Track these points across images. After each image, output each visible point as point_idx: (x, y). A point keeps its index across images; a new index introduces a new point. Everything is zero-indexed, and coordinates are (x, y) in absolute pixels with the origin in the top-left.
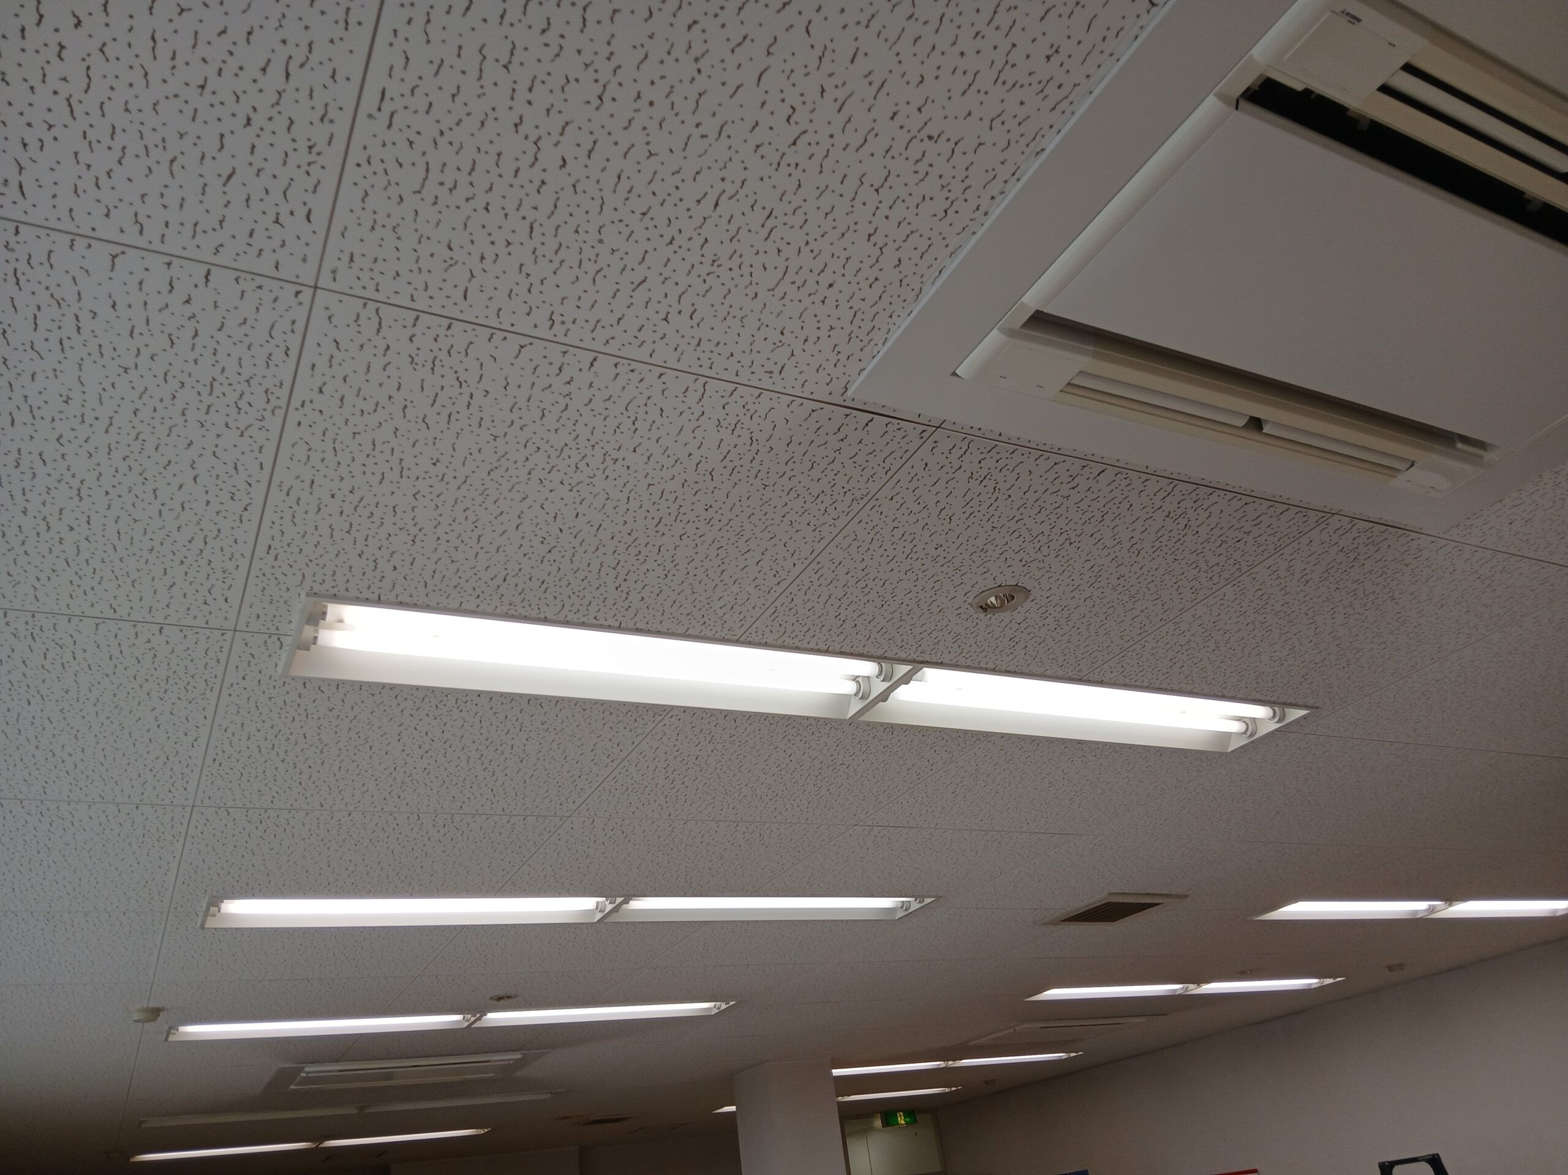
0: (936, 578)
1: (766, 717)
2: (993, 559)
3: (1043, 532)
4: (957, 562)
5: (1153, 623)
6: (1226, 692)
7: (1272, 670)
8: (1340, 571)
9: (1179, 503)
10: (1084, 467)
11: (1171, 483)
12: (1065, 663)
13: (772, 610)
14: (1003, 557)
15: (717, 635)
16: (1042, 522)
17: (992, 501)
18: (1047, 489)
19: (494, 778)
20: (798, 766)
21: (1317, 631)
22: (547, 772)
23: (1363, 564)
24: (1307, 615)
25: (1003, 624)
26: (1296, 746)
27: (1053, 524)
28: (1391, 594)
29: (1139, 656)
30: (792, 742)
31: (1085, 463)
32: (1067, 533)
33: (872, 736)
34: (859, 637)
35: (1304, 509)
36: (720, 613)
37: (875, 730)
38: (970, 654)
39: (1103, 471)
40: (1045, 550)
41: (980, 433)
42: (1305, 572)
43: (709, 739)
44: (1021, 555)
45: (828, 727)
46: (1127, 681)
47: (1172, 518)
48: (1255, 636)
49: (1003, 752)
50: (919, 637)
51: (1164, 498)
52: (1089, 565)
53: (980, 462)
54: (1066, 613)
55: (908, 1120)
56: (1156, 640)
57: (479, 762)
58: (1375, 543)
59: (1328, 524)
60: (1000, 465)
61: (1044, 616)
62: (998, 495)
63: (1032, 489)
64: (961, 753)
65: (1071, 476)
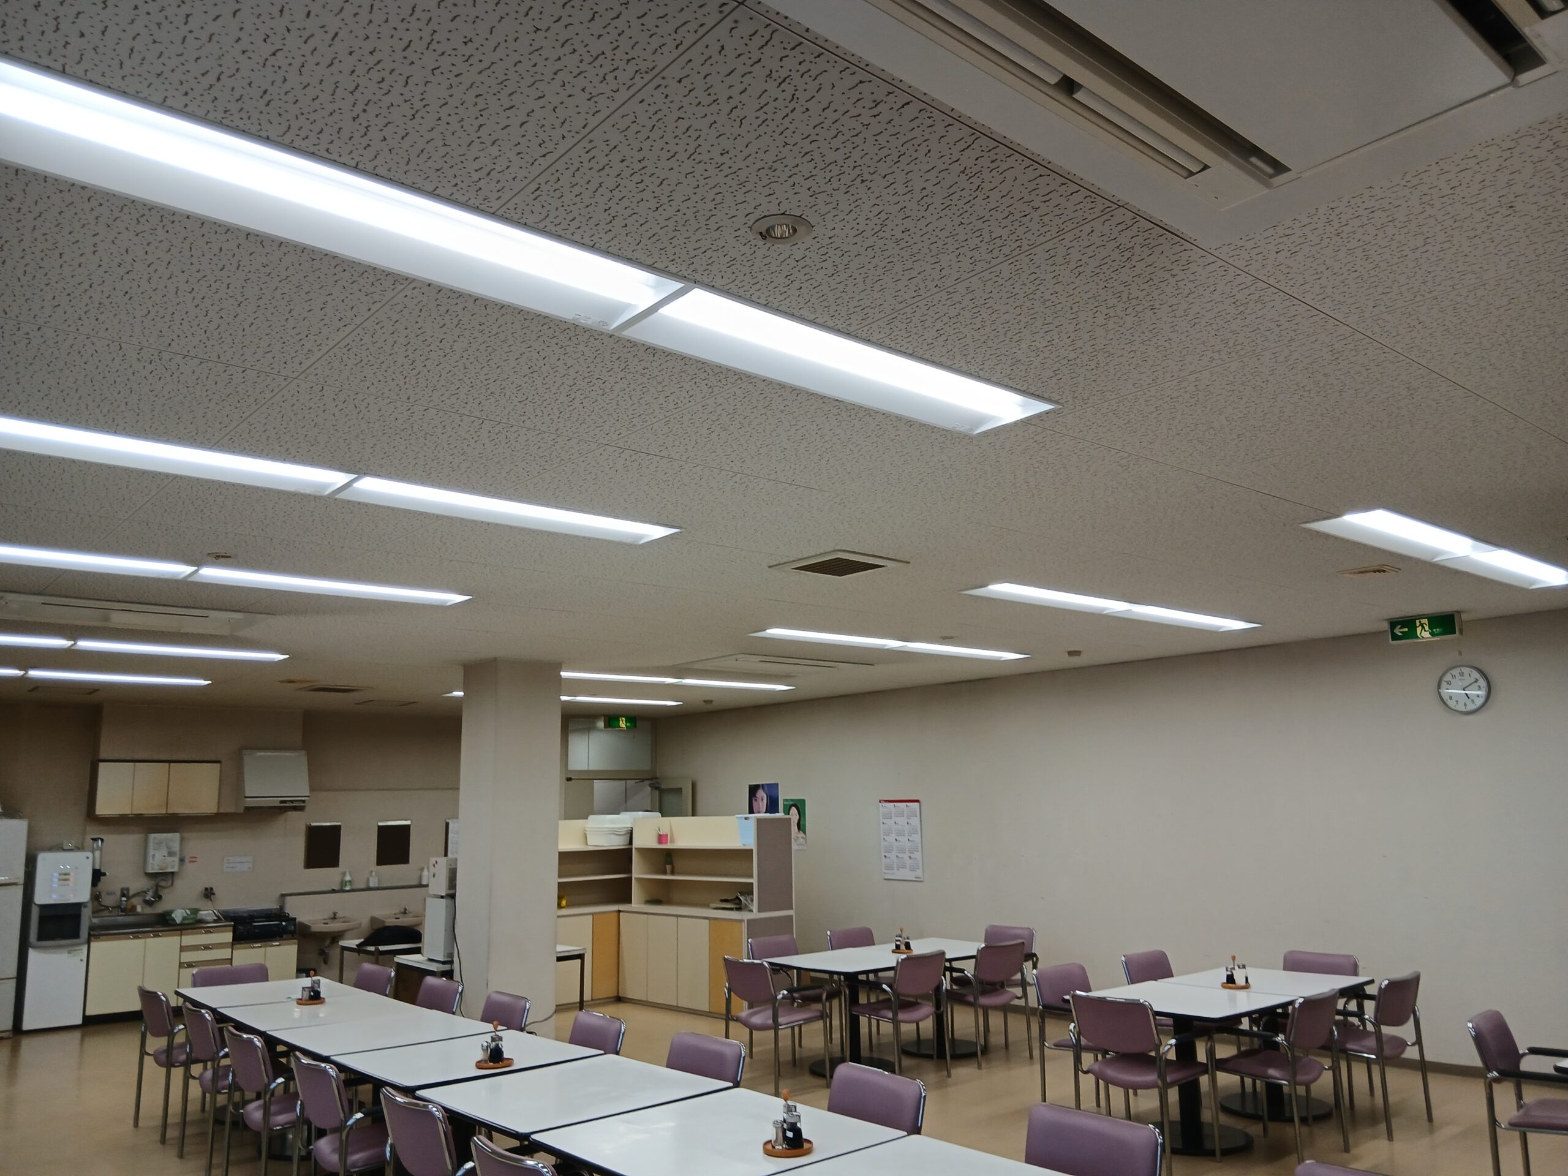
0: (717, 190)
1: (520, 311)
2: (781, 180)
3: (836, 162)
4: (742, 175)
5: (928, 288)
6: (981, 373)
7: (1028, 360)
8: (1112, 269)
9: (977, 159)
10: (889, 93)
11: (973, 134)
12: (837, 313)
13: (534, 186)
14: (791, 181)
15: (470, 203)
16: (837, 149)
17: (788, 111)
18: (848, 111)
19: (208, 319)
20: (551, 372)
21: (1077, 327)
22: (269, 323)
23: (1134, 267)
24: (1072, 309)
25: (782, 258)
26: (1033, 438)
27: (848, 155)
28: (1151, 303)
29: (909, 320)
30: (547, 344)
31: (891, 89)
32: (860, 168)
33: (633, 354)
34: (629, 239)
35: (1093, 194)
36: (475, 176)
37: (635, 348)
38: (743, 283)
39: (908, 103)
40: (835, 184)
41: (784, 23)
42: (1080, 263)
43: (455, 322)
44: (810, 182)
45: (587, 335)
46: (893, 345)
47: (967, 175)
48: (1020, 321)
49: (763, 396)
50: (693, 253)
51: (963, 150)
52: (876, 210)
53: (781, 60)
54: (845, 259)
55: (628, 724)
56: (927, 307)
57: (190, 296)
58: (1150, 246)
59: (1112, 216)
60: (803, 69)
61: (824, 258)
62: (796, 106)
63: (832, 108)
64: (721, 390)
65: (875, 101)
